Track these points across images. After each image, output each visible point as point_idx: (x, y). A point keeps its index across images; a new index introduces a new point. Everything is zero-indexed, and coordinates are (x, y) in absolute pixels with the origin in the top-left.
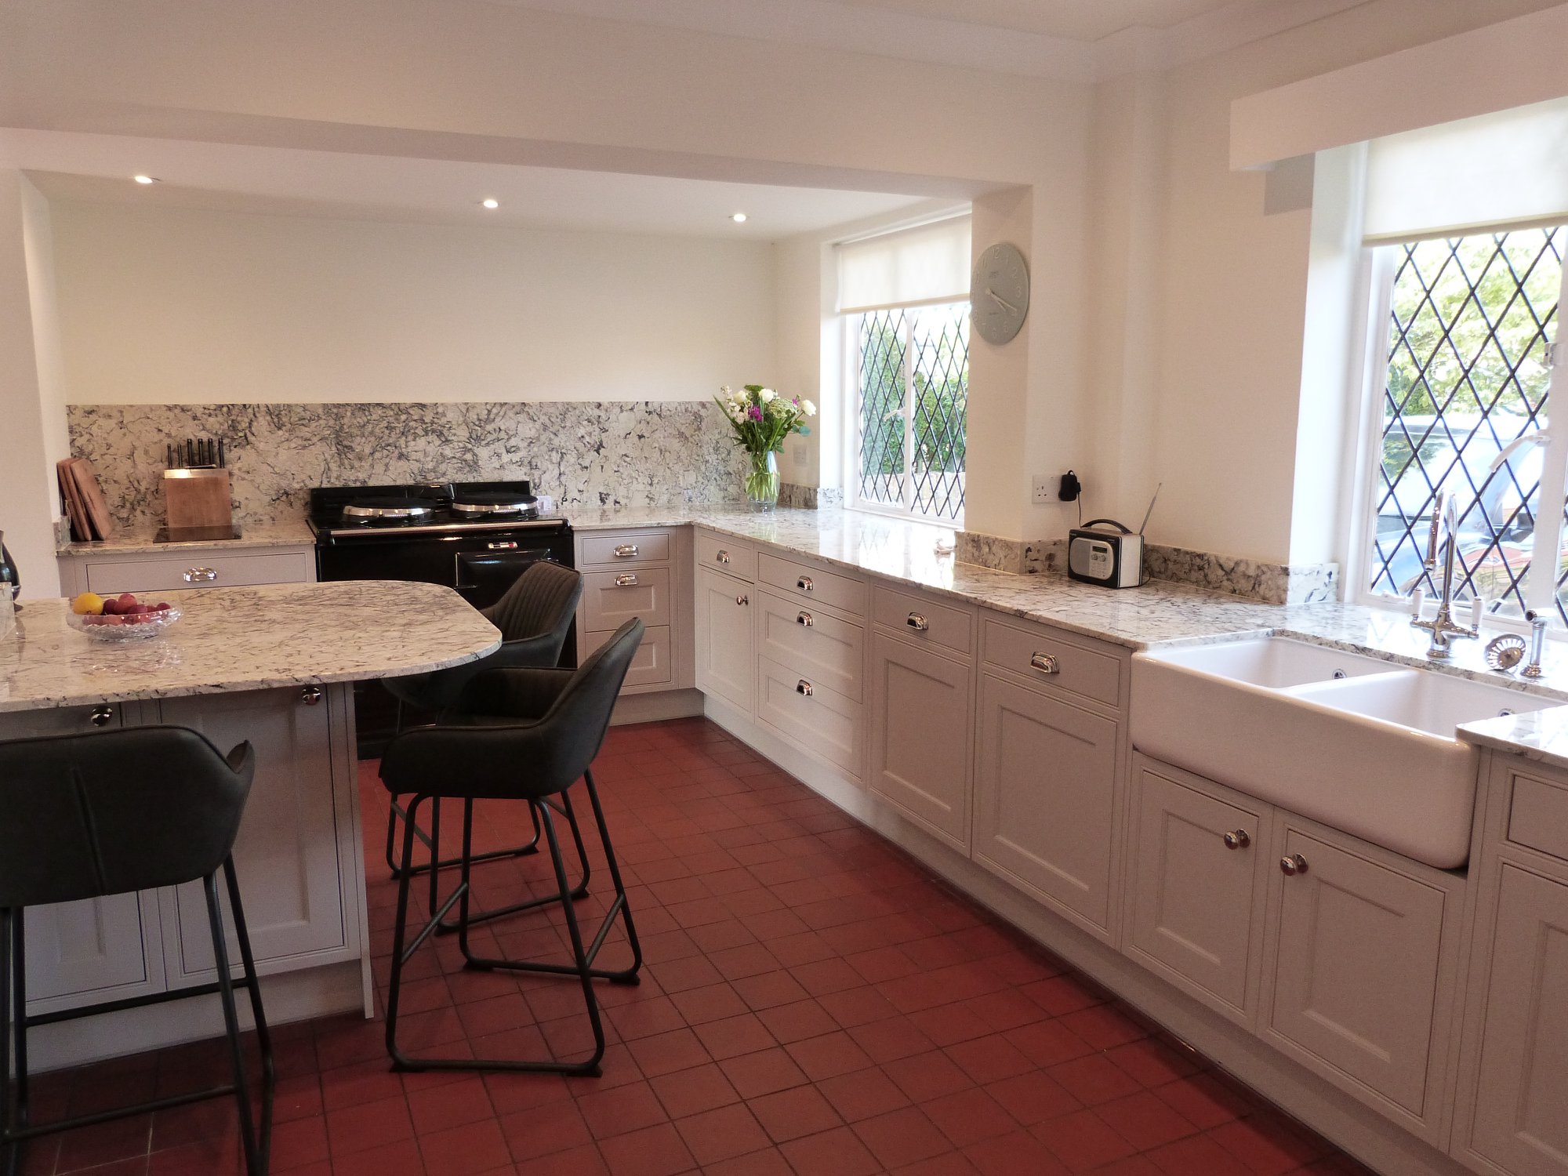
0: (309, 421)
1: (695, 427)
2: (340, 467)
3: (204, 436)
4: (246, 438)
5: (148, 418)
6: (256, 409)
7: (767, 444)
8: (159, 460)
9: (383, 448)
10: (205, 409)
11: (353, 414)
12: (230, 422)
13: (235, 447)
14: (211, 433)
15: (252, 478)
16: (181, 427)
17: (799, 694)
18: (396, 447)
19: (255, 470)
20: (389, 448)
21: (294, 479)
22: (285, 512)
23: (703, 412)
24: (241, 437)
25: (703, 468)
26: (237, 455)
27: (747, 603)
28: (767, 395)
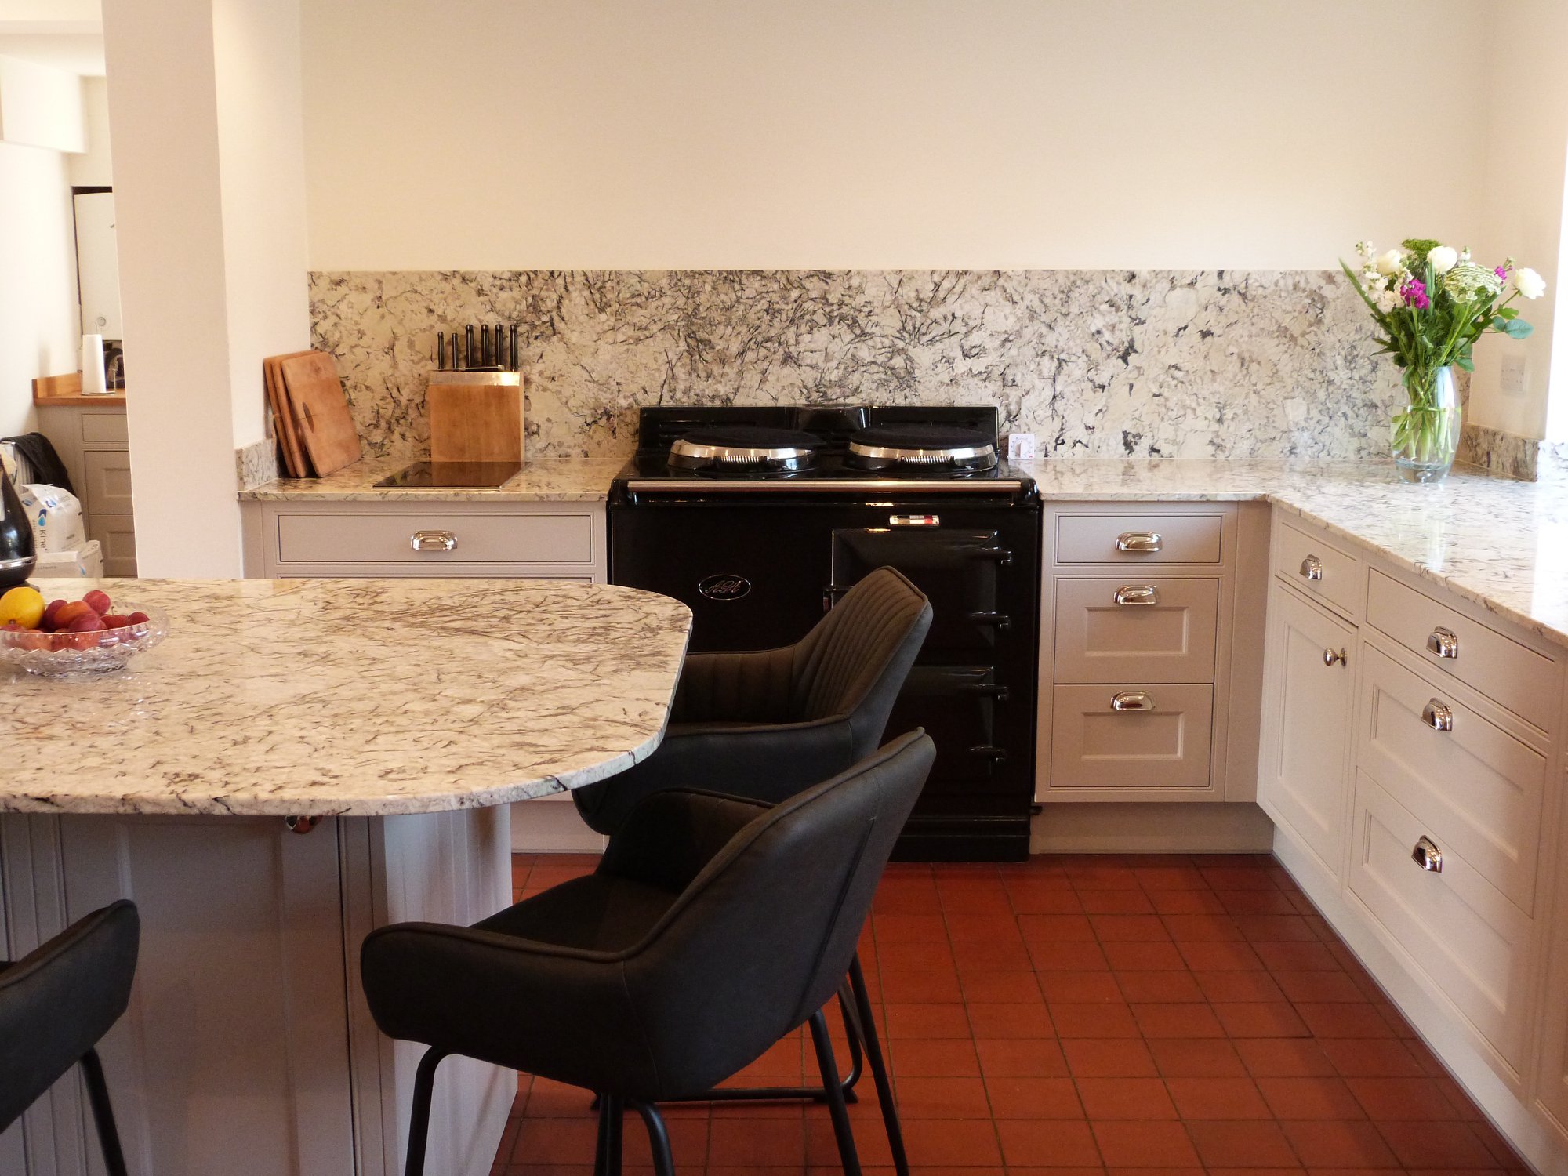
0: (647, 299)
1: (1311, 316)
2: (690, 374)
3: (492, 320)
4: (552, 325)
5: (416, 292)
6: (569, 280)
7: (1437, 354)
8: (428, 356)
9: (759, 345)
10: (495, 278)
11: (714, 288)
12: (530, 300)
13: (536, 338)
14: (503, 315)
15: (559, 388)
16: (461, 306)
17: (1415, 864)
18: (780, 343)
19: (562, 375)
20: (768, 344)
21: (619, 391)
22: (604, 445)
23: (1328, 291)
24: (545, 323)
25: (1322, 394)
26: (538, 351)
27: (1344, 662)
28: (1441, 259)
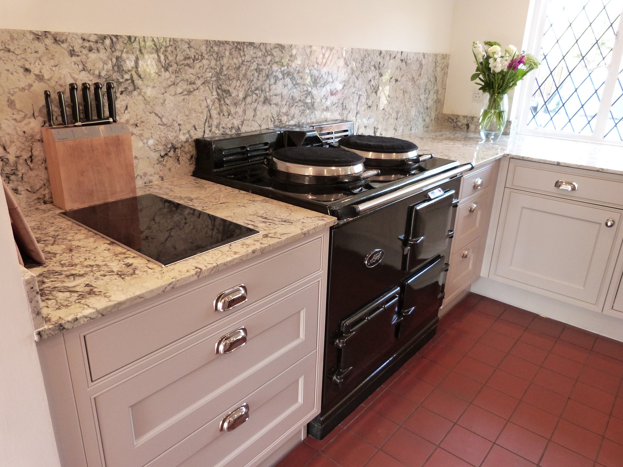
0: (194, 61)
2: (219, 114)
3: (88, 79)
4: (133, 82)
5: (9, 51)
6: (142, 44)
8: (30, 114)
9: (253, 92)
10: (84, 40)
11: (231, 54)
12: (114, 60)
13: (122, 93)
14: (93, 74)
15: (141, 132)
16: (56, 66)
18: (262, 91)
19: (142, 122)
20: (257, 92)
21: (180, 130)
22: (173, 169)
24: (127, 80)
26: (124, 104)
